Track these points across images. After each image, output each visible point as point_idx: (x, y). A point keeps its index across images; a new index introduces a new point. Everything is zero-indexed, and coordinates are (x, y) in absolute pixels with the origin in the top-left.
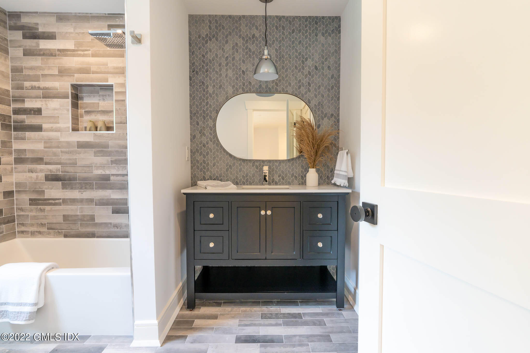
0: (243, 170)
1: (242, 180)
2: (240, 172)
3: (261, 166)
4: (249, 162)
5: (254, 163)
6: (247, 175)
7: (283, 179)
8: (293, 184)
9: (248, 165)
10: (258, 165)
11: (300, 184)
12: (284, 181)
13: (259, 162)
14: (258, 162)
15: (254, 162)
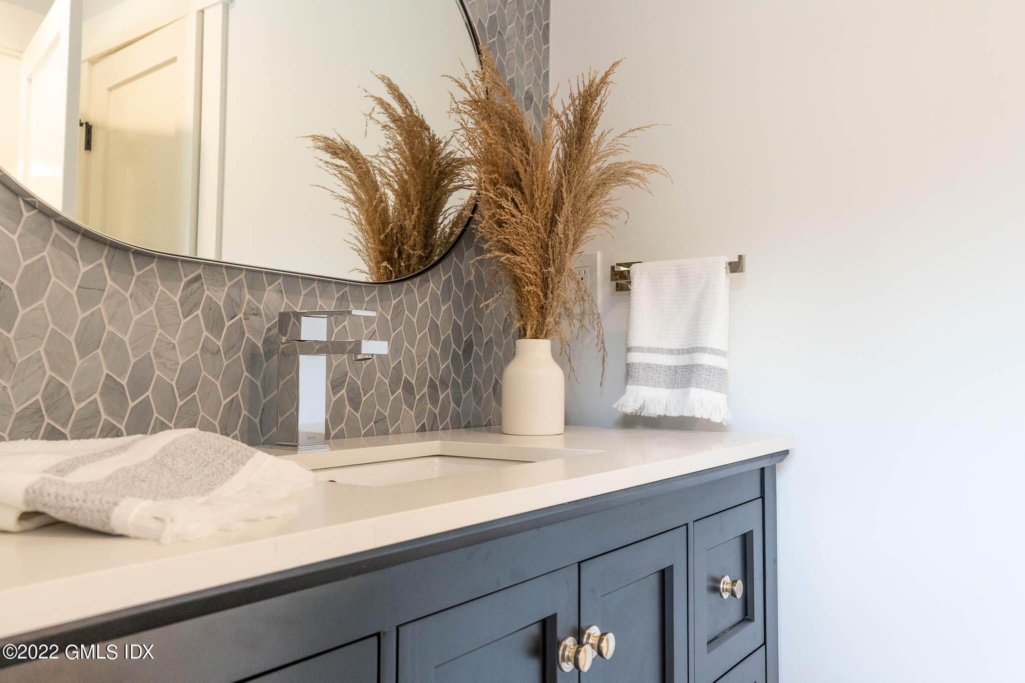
0: (112, 335)
1: (104, 416)
2: (83, 354)
3: (241, 315)
4: (163, 279)
5: (196, 285)
6: (139, 383)
7: (355, 403)
8: (397, 432)
9: (152, 296)
10: (221, 304)
11: (423, 429)
12: (358, 416)
13: (229, 284)
14: (224, 285)
15: (198, 278)
